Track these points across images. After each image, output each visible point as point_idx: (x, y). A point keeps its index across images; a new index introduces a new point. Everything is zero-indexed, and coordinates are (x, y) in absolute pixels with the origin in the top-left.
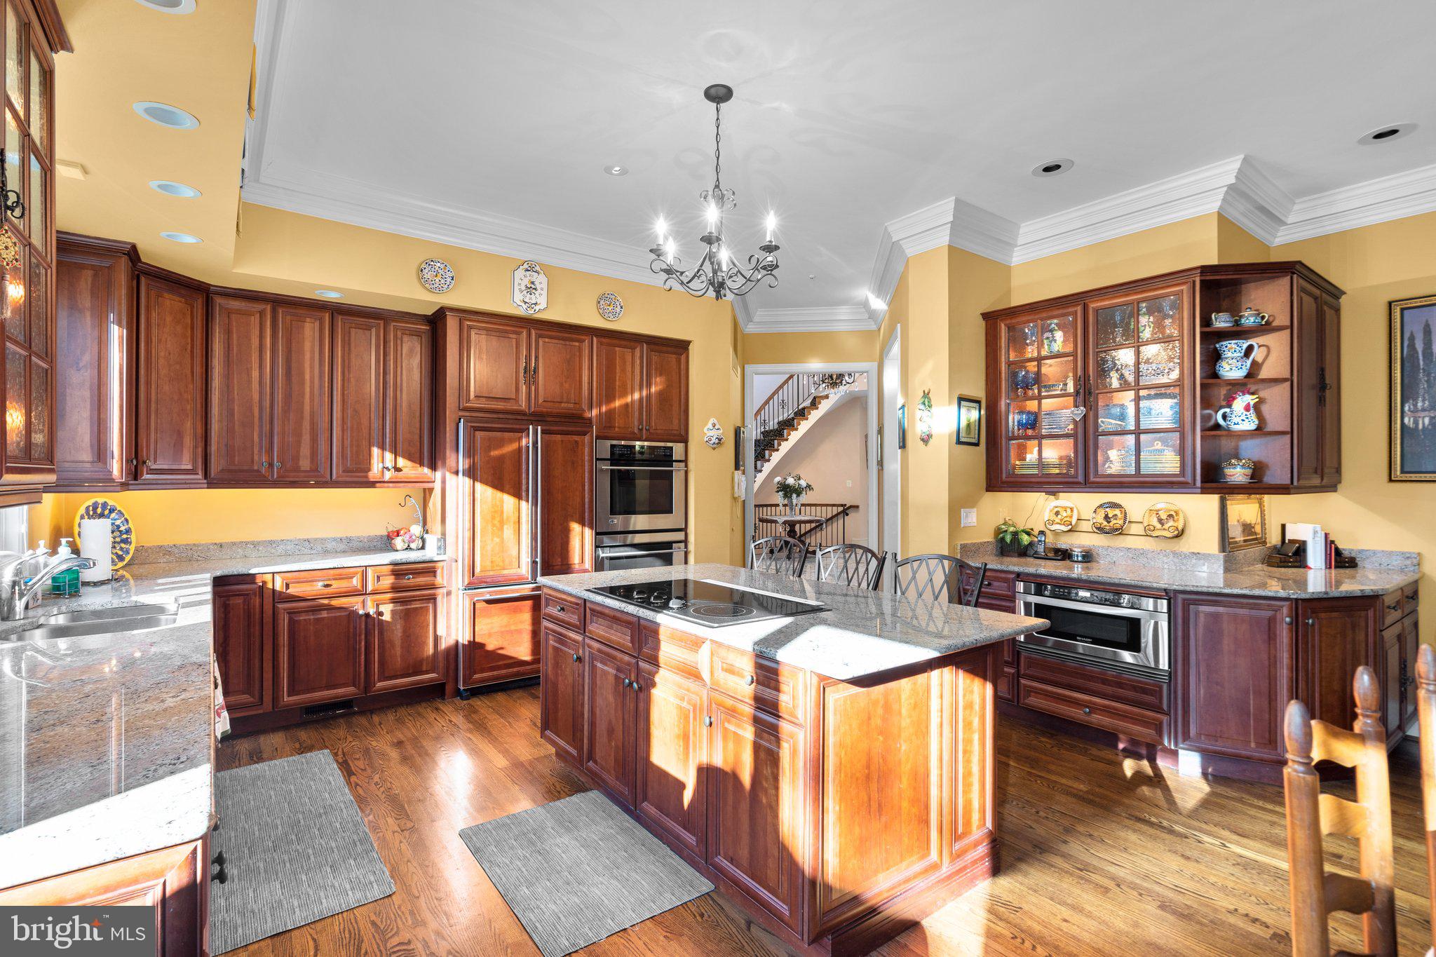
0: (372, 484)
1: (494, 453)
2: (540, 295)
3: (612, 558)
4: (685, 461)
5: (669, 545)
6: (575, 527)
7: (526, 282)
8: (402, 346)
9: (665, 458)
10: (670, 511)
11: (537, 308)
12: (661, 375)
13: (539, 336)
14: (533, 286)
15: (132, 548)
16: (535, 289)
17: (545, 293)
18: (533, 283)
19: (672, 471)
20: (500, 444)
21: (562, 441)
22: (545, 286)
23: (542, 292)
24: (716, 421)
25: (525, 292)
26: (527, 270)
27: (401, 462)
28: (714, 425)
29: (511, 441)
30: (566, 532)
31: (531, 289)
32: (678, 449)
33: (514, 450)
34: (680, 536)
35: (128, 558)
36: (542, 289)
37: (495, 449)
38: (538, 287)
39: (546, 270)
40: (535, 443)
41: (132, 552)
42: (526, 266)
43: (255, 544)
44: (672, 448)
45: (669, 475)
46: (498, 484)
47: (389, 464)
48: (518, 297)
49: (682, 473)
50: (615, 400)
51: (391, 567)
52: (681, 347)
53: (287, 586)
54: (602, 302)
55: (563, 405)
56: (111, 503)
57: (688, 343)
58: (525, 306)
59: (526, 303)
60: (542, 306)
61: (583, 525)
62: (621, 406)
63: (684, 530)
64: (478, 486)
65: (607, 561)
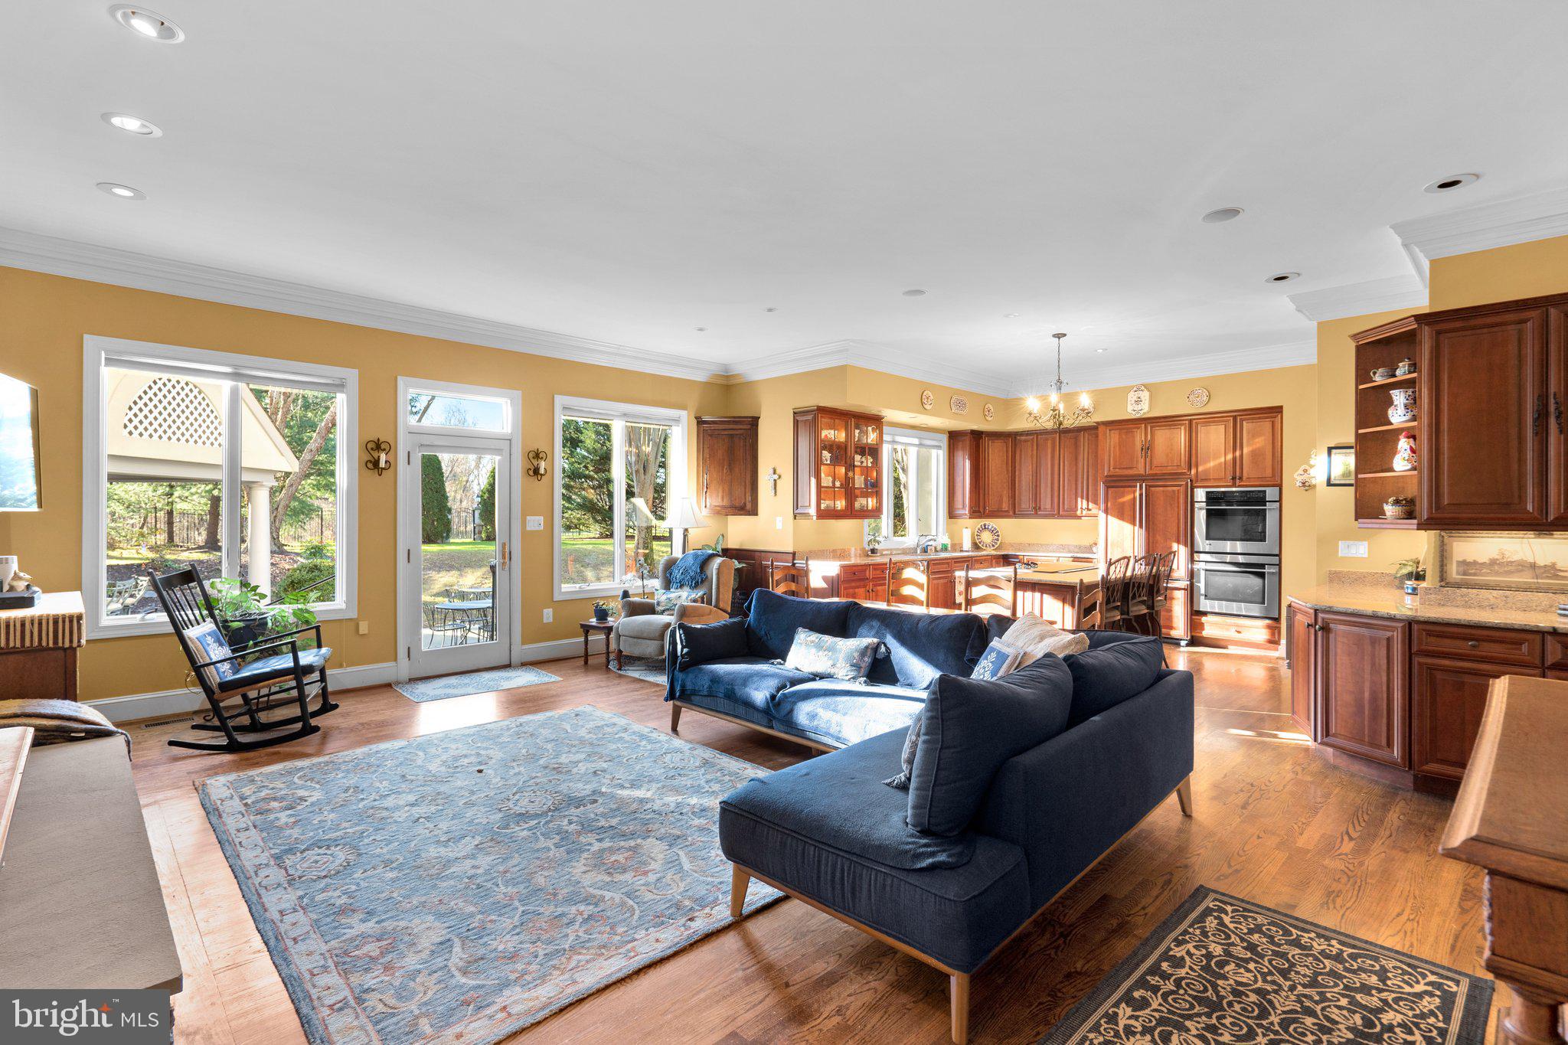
0: (1079, 518)
1: (1122, 500)
3: (1206, 570)
4: (1280, 501)
5: (1263, 566)
6: (1173, 545)
7: (1135, 398)
9: (1261, 499)
10: (1263, 539)
11: (1142, 411)
12: (1253, 436)
13: (1152, 427)
14: (1140, 399)
15: (999, 543)
16: (1141, 401)
17: (1147, 402)
18: (1140, 397)
19: (1266, 509)
20: (1123, 495)
21: (1164, 491)
22: (1147, 397)
23: (1145, 402)
24: (1307, 467)
25: (1135, 404)
26: (1136, 391)
27: (1091, 505)
28: (1305, 471)
29: (1128, 493)
30: (1169, 548)
31: (1138, 401)
32: (1271, 493)
33: (1130, 499)
34: (1275, 560)
36: (1146, 399)
37: (1119, 498)
38: (1143, 399)
39: (1147, 387)
40: (1141, 495)
42: (1135, 389)
44: (1265, 491)
45: (1262, 514)
46: (1121, 516)
47: (1085, 506)
48: (1130, 409)
49: (1276, 510)
50: (1210, 460)
52: (1279, 410)
54: (1191, 396)
55: (1169, 467)
57: (1281, 407)
58: (1135, 412)
59: (1135, 410)
60: (1145, 411)
61: (1178, 542)
62: (1214, 467)
63: (1279, 555)
64: (1109, 517)
65: (1203, 573)
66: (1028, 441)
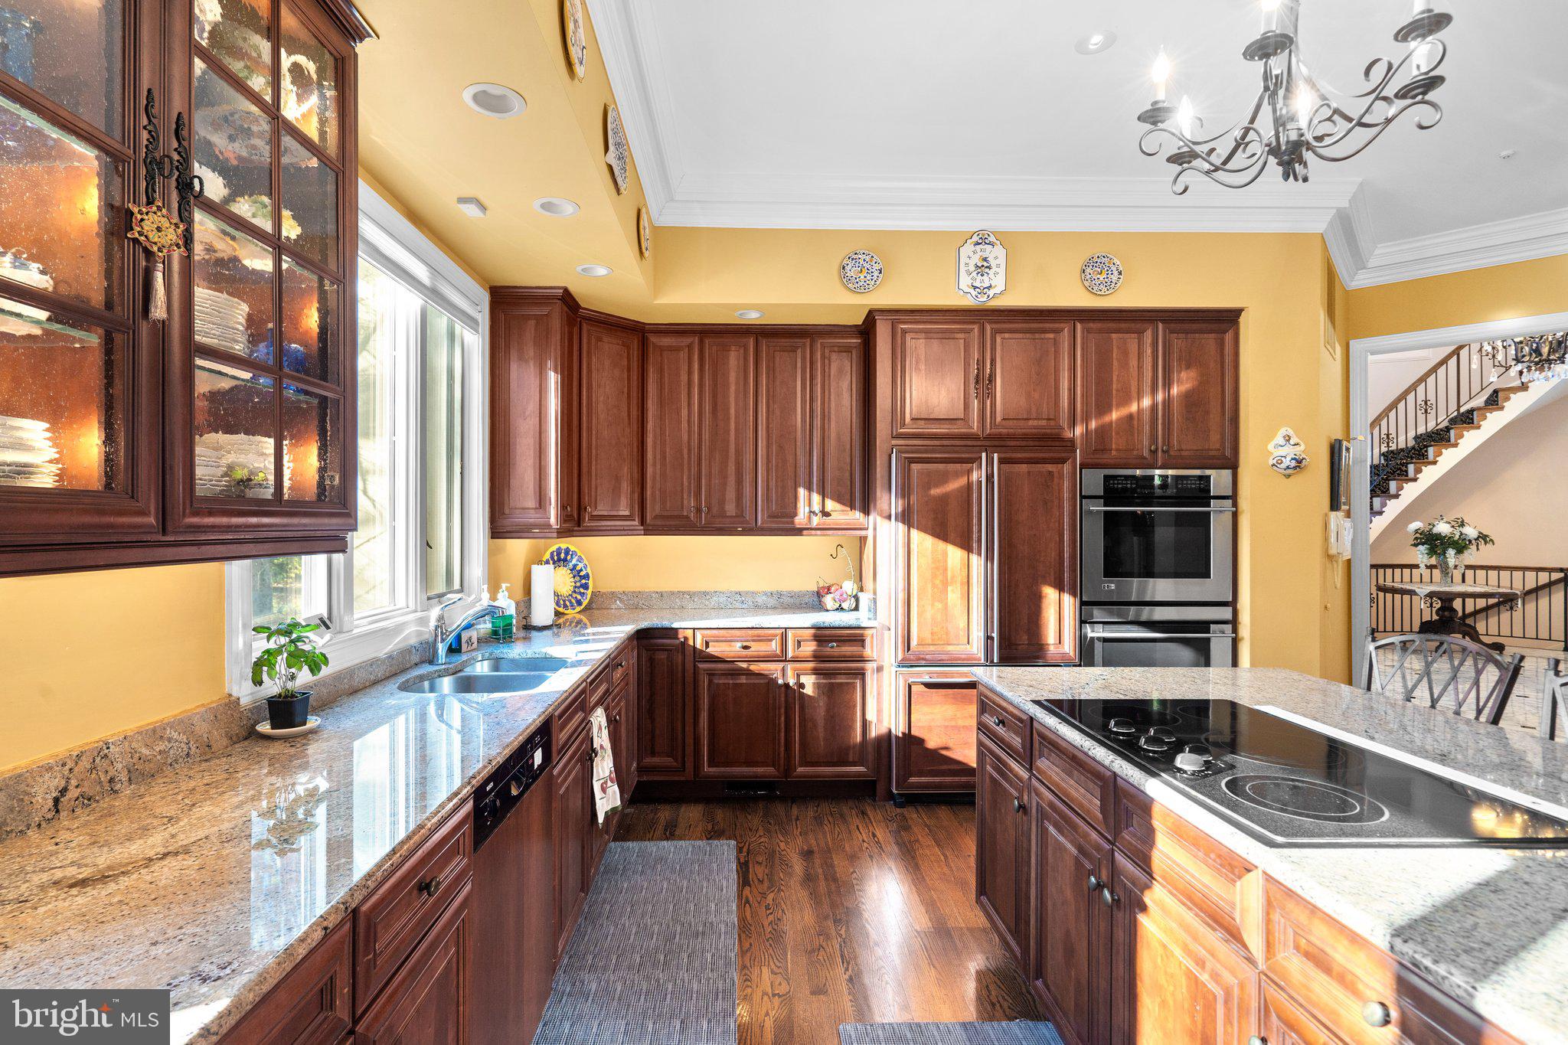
0: (798, 532)
1: (935, 492)
2: (996, 274)
3: (1105, 640)
4: (1234, 497)
5: (1204, 626)
6: (1050, 593)
7: (976, 260)
8: (830, 365)
9: (1201, 493)
10: (1206, 575)
11: (991, 293)
12: (1188, 367)
13: (995, 332)
14: (986, 264)
15: (589, 592)
16: (989, 267)
17: (1002, 271)
18: (985, 260)
19: (1209, 513)
20: (944, 479)
21: (1029, 472)
22: (1002, 261)
23: (998, 270)
24: (1291, 432)
25: (974, 274)
26: (978, 244)
27: (830, 505)
28: (1288, 439)
29: (957, 475)
30: (1037, 600)
31: (983, 268)
32: (1219, 480)
33: (960, 490)
34: (1226, 613)
35: (585, 603)
36: (998, 266)
37: (936, 486)
38: (993, 263)
39: (1005, 239)
40: (990, 477)
41: (589, 597)
42: (975, 238)
43: (691, 595)
44: (1208, 477)
45: (1203, 520)
46: (941, 532)
47: (816, 508)
48: (965, 282)
49: (1228, 517)
50: (1111, 411)
51: (812, 631)
52: (1226, 320)
53: (707, 644)
54: (1088, 270)
55: (1031, 423)
56: (572, 548)
57: (1238, 313)
58: (974, 293)
59: (975, 288)
60: (997, 290)
61: (1060, 588)
62: (1119, 420)
63: (1233, 604)
64: (914, 532)
65: (1098, 646)
66: (678, 349)
